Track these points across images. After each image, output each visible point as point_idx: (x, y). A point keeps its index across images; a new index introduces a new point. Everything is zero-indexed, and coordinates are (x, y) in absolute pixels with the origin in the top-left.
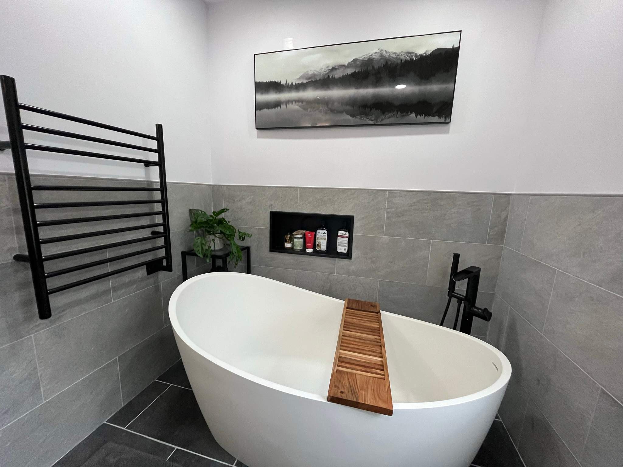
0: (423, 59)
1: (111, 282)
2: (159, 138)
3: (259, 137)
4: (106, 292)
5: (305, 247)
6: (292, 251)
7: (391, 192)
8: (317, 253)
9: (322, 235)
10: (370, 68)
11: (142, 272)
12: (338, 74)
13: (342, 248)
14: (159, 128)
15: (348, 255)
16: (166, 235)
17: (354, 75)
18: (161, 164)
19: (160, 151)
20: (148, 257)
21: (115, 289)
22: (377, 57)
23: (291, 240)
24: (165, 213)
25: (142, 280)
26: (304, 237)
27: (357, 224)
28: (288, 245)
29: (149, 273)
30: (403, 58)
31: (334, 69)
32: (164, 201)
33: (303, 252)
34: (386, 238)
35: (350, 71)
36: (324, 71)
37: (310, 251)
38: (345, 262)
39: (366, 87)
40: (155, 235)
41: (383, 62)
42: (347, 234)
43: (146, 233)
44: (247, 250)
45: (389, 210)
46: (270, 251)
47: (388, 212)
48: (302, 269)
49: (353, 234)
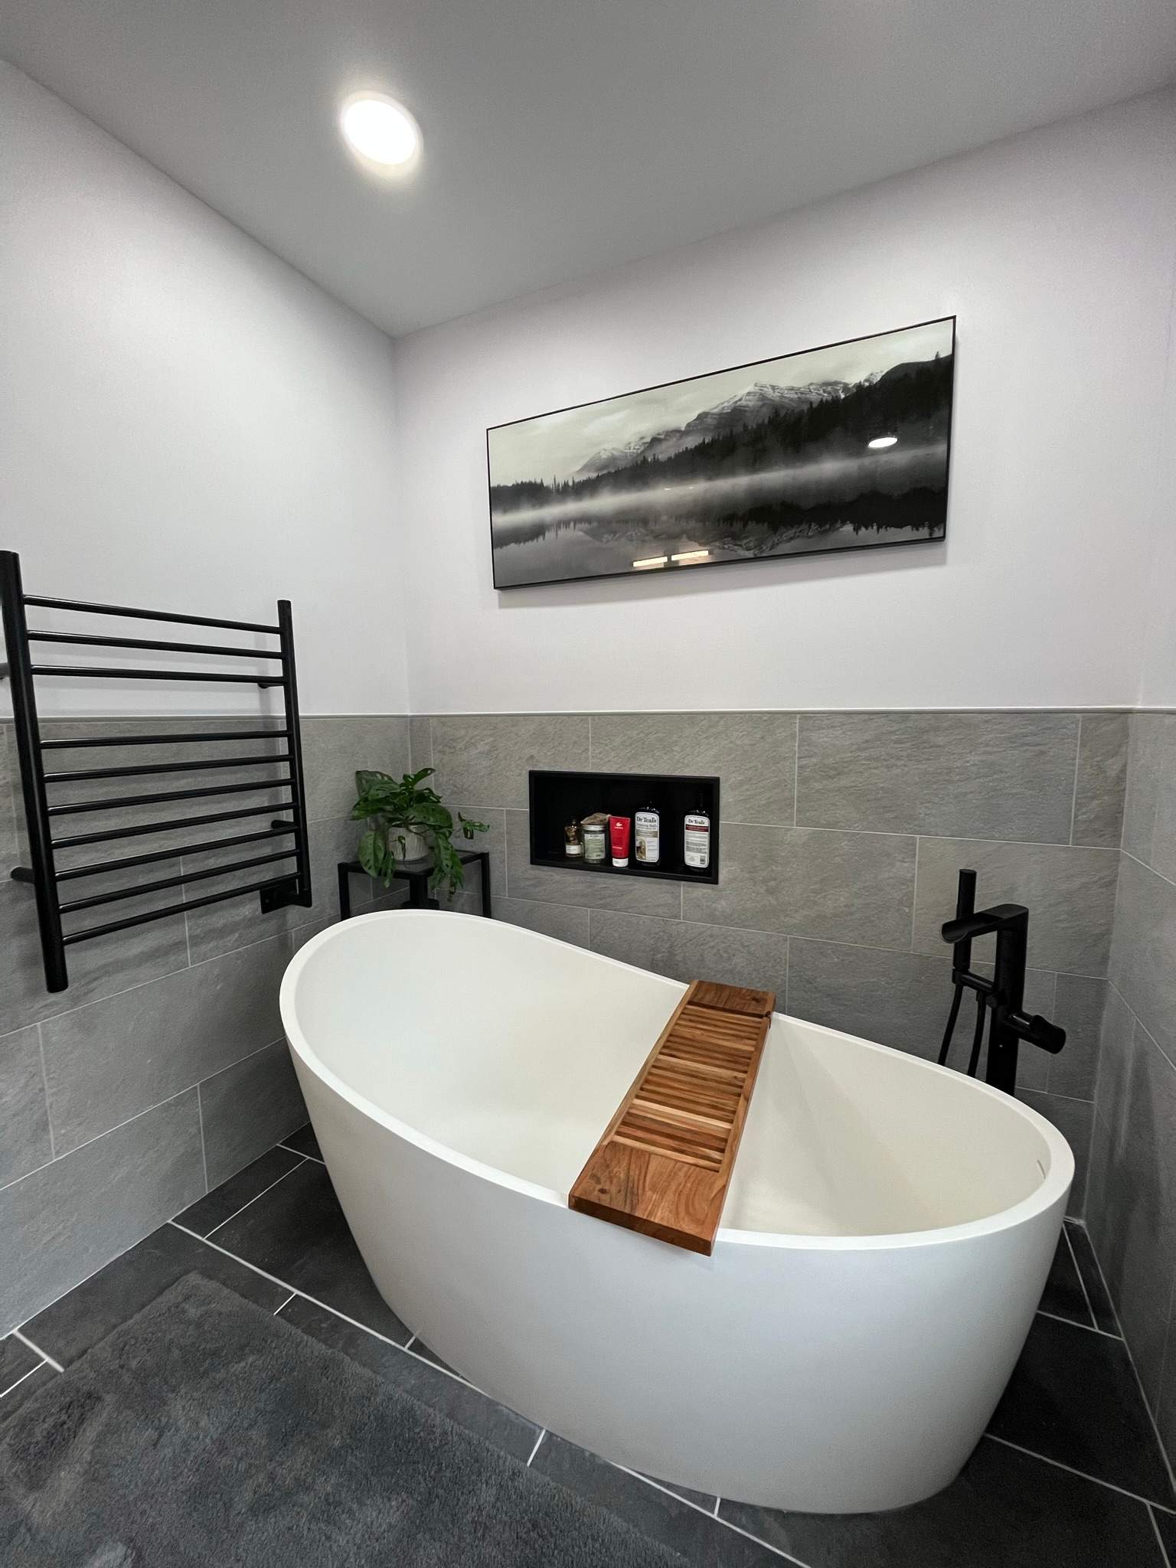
0: (862, 393)
1: (186, 926)
2: (285, 630)
3: (501, 606)
4: (179, 946)
5: (610, 855)
6: (580, 863)
7: (806, 716)
8: (637, 868)
9: (648, 823)
10: (739, 429)
11: (251, 906)
12: (665, 452)
13: (695, 857)
14: (284, 607)
15: (709, 875)
16: (299, 828)
17: (701, 450)
18: (288, 681)
19: (287, 655)
20: (266, 874)
21: (196, 941)
22: (752, 403)
23: (579, 838)
24: (296, 782)
25: (251, 922)
26: (607, 829)
27: (727, 798)
28: (573, 849)
29: (266, 909)
30: (814, 397)
31: (655, 441)
32: (294, 757)
33: (605, 866)
34: (797, 832)
35: (691, 442)
36: (635, 448)
37: (620, 863)
38: (701, 890)
39: (732, 472)
40: (278, 827)
41: (766, 414)
42: (705, 822)
43: (260, 824)
44: (483, 858)
45: (804, 762)
46: (533, 862)
47: (801, 767)
48: (604, 906)
49: (720, 822)
